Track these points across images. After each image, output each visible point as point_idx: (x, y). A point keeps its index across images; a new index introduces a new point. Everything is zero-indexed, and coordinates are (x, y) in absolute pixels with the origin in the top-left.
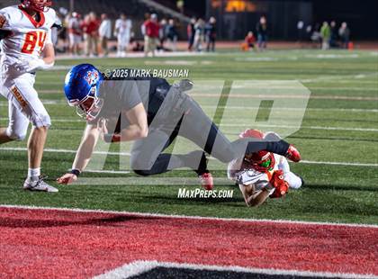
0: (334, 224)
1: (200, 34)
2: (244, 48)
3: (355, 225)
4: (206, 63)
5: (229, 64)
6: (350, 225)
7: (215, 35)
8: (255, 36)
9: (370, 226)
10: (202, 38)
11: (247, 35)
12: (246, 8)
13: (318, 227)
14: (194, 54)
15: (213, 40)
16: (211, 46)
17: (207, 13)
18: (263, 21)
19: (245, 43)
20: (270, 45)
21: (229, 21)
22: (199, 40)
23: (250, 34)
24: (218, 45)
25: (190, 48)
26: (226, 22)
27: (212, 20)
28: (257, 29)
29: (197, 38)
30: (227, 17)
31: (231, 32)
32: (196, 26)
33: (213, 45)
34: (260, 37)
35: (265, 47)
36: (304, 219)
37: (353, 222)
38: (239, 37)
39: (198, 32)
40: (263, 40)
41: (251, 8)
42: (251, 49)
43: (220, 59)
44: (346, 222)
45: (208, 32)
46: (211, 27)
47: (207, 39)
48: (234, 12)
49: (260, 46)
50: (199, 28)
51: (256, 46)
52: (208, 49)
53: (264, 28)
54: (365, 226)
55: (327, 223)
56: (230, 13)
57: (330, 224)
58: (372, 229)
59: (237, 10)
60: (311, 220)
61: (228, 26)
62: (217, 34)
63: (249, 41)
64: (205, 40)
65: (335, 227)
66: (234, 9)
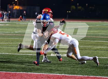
0: (46, 74)
1: (5, 16)
2: (19, 20)
3: (52, 74)
4: (7, 25)
5: (14, 25)
6: (51, 74)
7: (10, 17)
8: (22, 17)
9: (57, 74)
10: (6, 17)
11: (20, 16)
12: (20, 8)
13: (41, 75)
14: (3, 22)
15: (9, 18)
16: (9, 20)
17: (8, 10)
18: (25, 12)
19: (19, 19)
20: (27, 20)
21: (14, 12)
22: (5, 18)
23: (21, 16)
24: (11, 20)
25: (2, 20)
26: (13, 12)
27: (9, 12)
28: (23, 14)
29: (4, 17)
30: (14, 11)
31: (15, 15)
32: (4, 14)
33: (10, 19)
34: (24, 17)
35: (25, 20)
36: (36, 72)
37: (51, 73)
38: (17, 17)
39: (5, 15)
40: (25, 18)
41: (21, 8)
42: (21, 21)
43: (11, 24)
44: (49, 73)
45: (8, 16)
46: (9, 14)
47: (8, 18)
48: (16, 9)
49: (24, 20)
50: (5, 14)
51: (23, 20)
52: (8, 21)
53: (25, 14)
54: (55, 74)
55: (43, 74)
56: (15, 10)
57: (45, 74)
58: (57, 75)
59: (17, 9)
60: (39, 73)
61: (14, 14)
62: (11, 16)
63: (20, 18)
64: (7, 18)
65: (46, 75)
66: (16, 8)
